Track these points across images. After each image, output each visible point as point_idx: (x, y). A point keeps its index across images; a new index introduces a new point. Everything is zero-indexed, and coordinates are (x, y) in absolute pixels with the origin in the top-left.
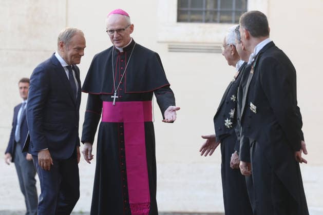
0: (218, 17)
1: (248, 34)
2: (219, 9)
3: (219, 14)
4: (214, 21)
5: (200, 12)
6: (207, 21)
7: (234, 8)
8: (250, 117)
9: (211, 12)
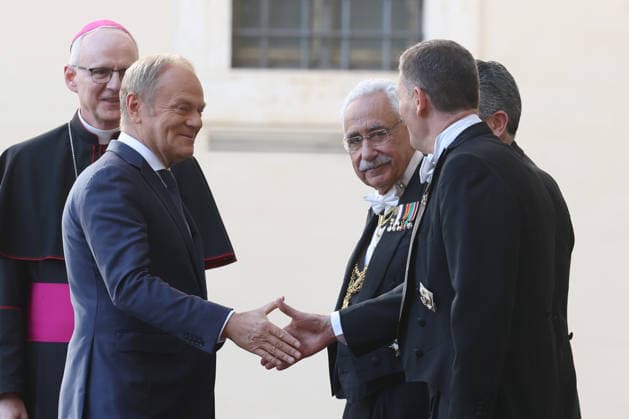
0: (345, 53)
1: (426, 100)
2: (346, 31)
3: (345, 46)
4: (334, 65)
5: (294, 41)
6: (314, 65)
7: (386, 28)
8: (423, 324)
9: (324, 40)
